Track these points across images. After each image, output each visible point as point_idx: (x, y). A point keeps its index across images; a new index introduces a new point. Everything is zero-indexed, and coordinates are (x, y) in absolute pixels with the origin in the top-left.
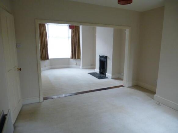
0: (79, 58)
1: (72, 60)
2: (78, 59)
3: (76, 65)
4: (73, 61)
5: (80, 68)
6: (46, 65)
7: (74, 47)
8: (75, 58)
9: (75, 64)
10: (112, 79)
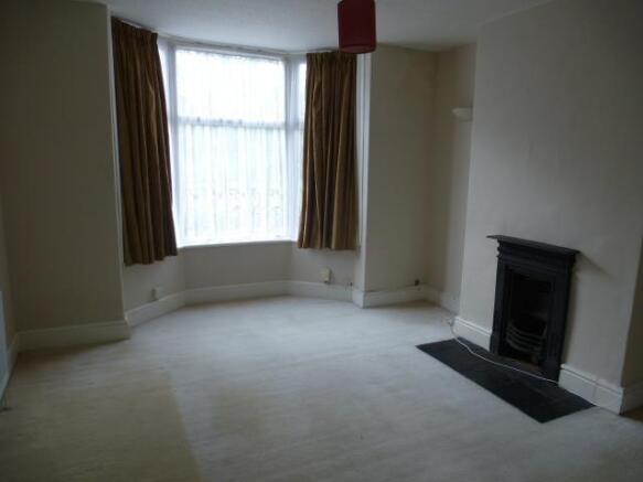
0: (347, 242)
1: (306, 252)
2: (345, 252)
3: (330, 281)
4: (315, 262)
5: (349, 301)
6: (158, 290)
7: (322, 179)
8: (328, 245)
9: (325, 274)
10: (623, 414)
